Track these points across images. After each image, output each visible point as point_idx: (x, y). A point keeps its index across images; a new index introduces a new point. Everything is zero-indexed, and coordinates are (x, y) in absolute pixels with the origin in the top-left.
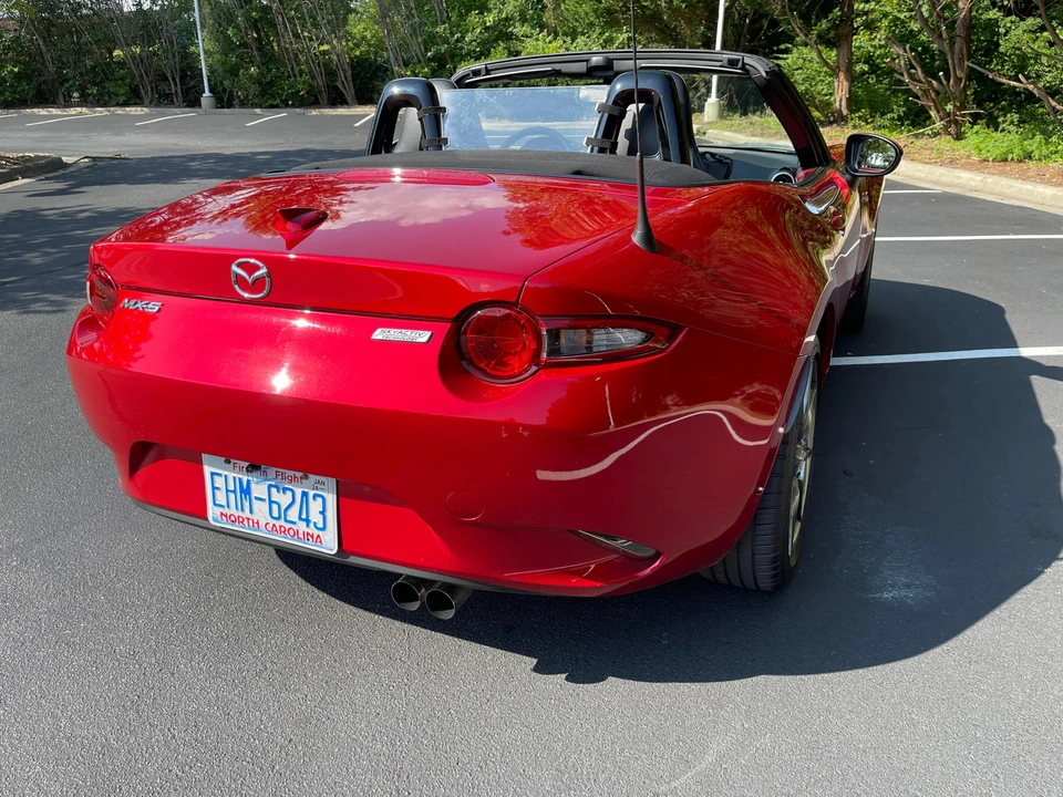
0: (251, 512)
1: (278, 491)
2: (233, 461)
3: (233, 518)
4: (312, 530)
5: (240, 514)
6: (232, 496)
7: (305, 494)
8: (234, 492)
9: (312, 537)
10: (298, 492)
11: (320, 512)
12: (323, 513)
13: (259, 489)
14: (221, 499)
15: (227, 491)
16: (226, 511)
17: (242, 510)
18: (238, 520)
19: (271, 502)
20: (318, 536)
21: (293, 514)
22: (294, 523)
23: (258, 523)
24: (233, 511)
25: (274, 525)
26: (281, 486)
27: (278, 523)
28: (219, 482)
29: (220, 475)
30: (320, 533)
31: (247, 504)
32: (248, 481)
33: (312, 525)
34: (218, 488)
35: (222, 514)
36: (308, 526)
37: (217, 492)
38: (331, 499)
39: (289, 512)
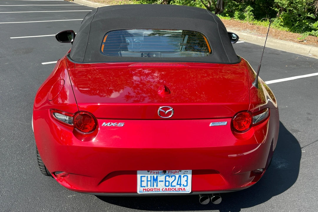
0: (157, 186)
1: (169, 177)
2: (150, 171)
3: (148, 190)
4: (182, 187)
5: (152, 187)
6: (149, 183)
7: (180, 176)
8: (151, 181)
9: (181, 189)
10: (177, 176)
11: (186, 181)
12: (187, 181)
13: (161, 177)
14: (144, 184)
15: (147, 181)
16: (146, 188)
17: (153, 186)
18: (151, 190)
19: (166, 181)
20: (184, 188)
21: (175, 184)
22: (175, 186)
23: (159, 189)
24: (149, 187)
25: (166, 188)
26: (170, 176)
27: (167, 188)
28: (144, 179)
29: (145, 176)
30: (185, 187)
31: (155, 184)
32: (157, 177)
33: (182, 185)
34: (143, 181)
35: (144, 189)
36: (180, 186)
37: (142, 182)
38: (190, 176)
39: (173, 183)
